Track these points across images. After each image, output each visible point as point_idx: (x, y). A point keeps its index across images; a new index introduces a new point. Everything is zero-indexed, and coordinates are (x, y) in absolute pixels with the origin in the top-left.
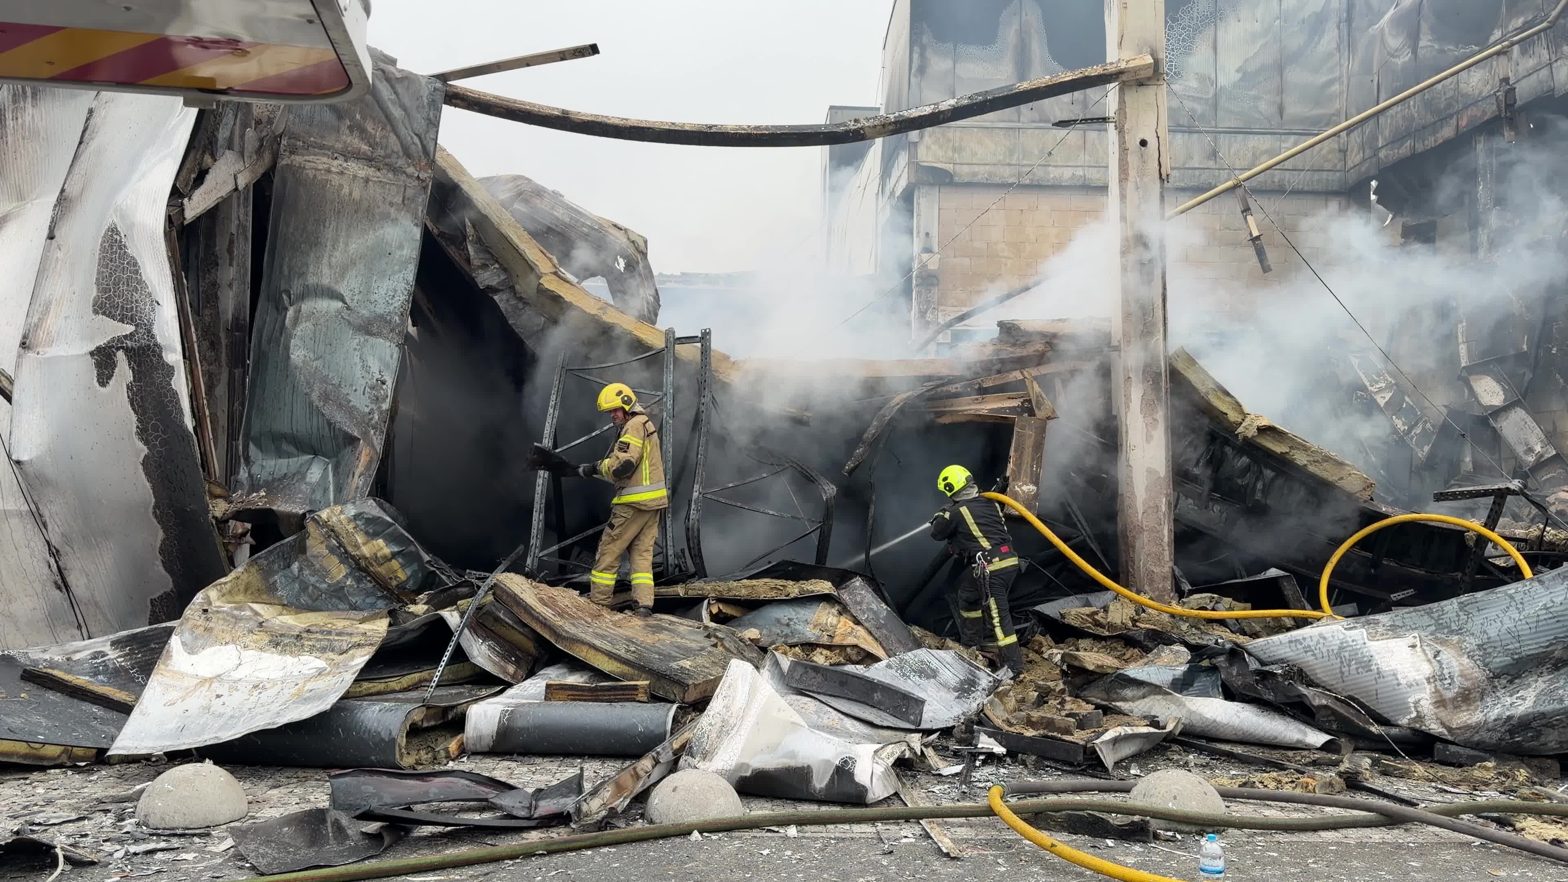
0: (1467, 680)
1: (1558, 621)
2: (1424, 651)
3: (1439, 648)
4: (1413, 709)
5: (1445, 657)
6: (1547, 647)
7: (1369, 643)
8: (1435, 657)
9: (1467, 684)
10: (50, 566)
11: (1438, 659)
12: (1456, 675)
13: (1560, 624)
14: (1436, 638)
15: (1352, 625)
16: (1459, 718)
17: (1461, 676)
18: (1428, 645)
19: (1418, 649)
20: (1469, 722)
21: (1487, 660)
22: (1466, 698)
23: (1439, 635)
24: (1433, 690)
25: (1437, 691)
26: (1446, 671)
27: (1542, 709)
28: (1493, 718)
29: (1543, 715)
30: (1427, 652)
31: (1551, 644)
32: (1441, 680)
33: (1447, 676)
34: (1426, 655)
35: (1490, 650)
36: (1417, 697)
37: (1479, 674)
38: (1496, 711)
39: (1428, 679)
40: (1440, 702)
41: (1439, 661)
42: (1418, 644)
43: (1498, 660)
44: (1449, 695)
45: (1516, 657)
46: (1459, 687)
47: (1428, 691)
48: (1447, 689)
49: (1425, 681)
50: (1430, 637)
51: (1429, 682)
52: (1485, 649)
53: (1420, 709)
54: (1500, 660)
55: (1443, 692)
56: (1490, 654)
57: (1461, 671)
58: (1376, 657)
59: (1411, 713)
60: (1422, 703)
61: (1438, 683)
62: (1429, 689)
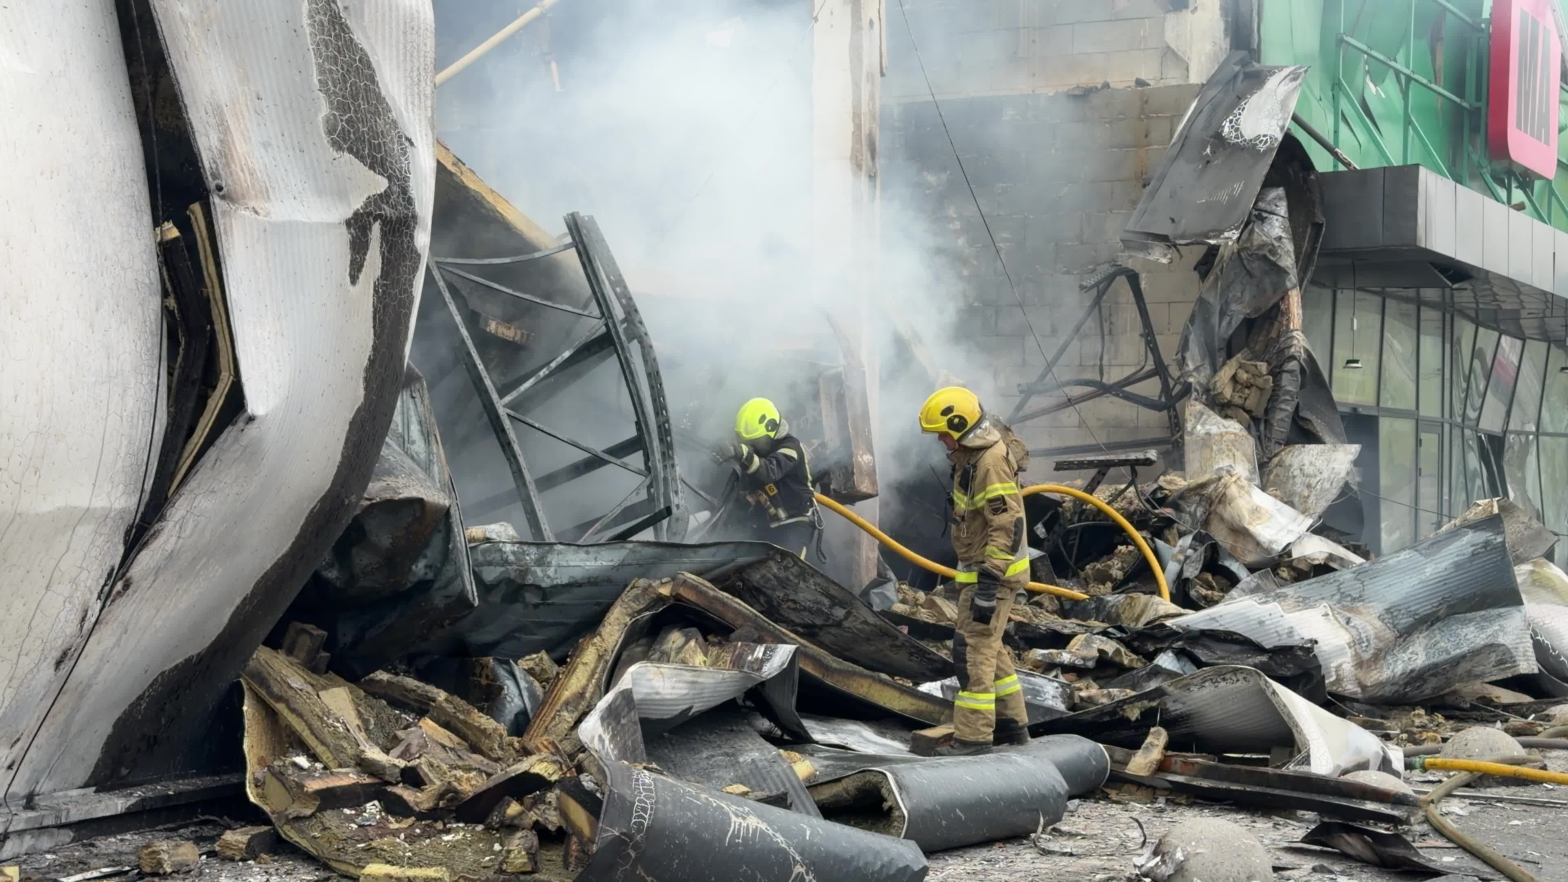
0: (1381, 641)
1: (1445, 584)
2: (1336, 619)
3: (1348, 615)
4: (1333, 673)
5: (1357, 622)
6: (1437, 607)
7: (1286, 616)
8: (1348, 623)
9: (1381, 645)
10: (83, 619)
11: (1352, 624)
12: (1372, 637)
13: (1446, 586)
14: (1343, 606)
15: (1264, 600)
16: (1371, 677)
17: (1376, 638)
18: (1338, 613)
19: (1331, 617)
20: (1381, 679)
21: (1396, 622)
22: (1378, 656)
23: (1344, 603)
24: (1354, 653)
25: (1357, 654)
26: (1363, 635)
27: (1435, 660)
28: (1399, 673)
29: (1436, 666)
30: (1339, 619)
31: (1441, 604)
32: (1359, 644)
33: (1365, 640)
34: (1339, 622)
35: (1395, 614)
36: (1339, 661)
37: (1389, 635)
38: (1400, 667)
39: (1348, 644)
40: (1360, 664)
41: (1353, 627)
42: (1330, 612)
43: (1404, 621)
44: (1366, 656)
45: (1417, 617)
46: (1375, 649)
47: (1349, 655)
48: (1365, 651)
49: (1347, 647)
50: (1338, 606)
51: (1350, 647)
52: (1392, 613)
53: (1340, 673)
54: (1405, 621)
55: (1363, 655)
56: (1396, 616)
57: (1376, 634)
58: (1297, 628)
59: (1331, 676)
60: (1344, 666)
61: (1357, 646)
62: (1350, 652)
